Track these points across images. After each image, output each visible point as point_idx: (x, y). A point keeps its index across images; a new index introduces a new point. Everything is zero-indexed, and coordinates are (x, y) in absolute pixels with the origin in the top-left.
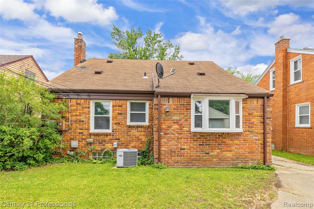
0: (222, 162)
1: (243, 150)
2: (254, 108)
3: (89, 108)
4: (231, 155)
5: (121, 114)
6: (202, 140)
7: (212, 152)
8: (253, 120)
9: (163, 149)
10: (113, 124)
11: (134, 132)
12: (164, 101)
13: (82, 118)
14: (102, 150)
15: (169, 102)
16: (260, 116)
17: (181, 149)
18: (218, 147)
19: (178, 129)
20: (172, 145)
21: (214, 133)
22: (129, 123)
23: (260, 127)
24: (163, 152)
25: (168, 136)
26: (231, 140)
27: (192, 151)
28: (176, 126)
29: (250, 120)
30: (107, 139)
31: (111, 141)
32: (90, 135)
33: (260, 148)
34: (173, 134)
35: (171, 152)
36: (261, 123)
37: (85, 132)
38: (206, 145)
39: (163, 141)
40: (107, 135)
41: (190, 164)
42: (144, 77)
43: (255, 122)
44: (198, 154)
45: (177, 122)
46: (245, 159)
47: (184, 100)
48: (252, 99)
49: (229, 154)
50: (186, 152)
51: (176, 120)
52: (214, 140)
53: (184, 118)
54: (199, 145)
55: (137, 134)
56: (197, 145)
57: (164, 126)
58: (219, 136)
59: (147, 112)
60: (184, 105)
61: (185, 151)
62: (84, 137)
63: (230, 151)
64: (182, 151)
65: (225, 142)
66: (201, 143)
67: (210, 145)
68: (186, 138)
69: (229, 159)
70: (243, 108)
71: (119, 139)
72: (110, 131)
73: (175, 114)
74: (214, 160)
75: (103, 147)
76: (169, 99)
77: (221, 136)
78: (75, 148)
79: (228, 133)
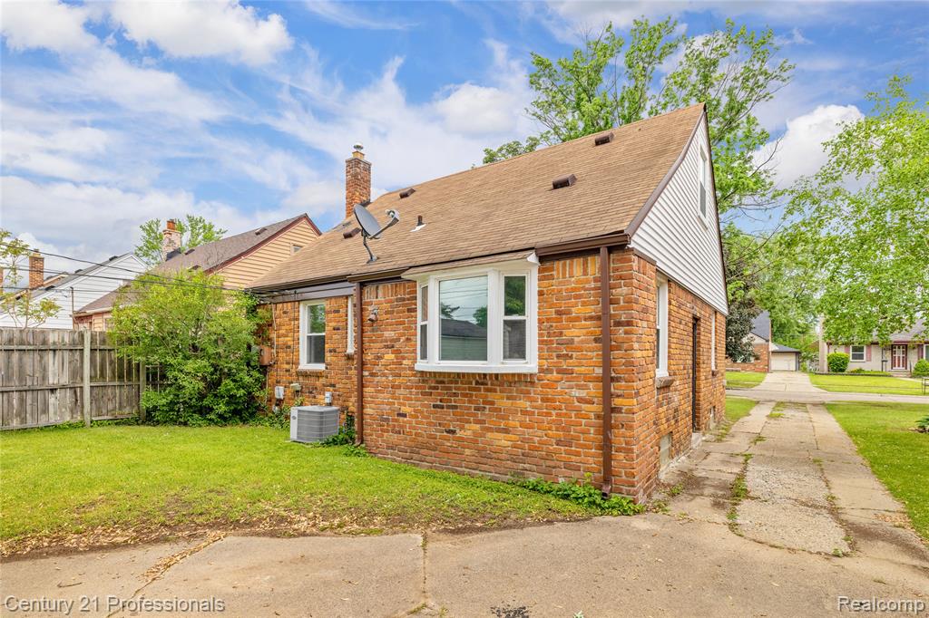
0: (484, 460)
1: (539, 433)
2: (574, 290)
3: (297, 319)
4: (510, 443)
5: (338, 329)
6: (439, 394)
7: (462, 428)
8: (569, 333)
10: (329, 351)
12: (369, 294)
13: (289, 340)
15: (377, 297)
16: (591, 318)
17: (399, 415)
18: (475, 415)
19: (393, 363)
20: (383, 403)
21: (464, 374)
23: (595, 355)
24: (367, 420)
25: (376, 379)
26: (508, 398)
27: (421, 423)
28: (390, 357)
29: (561, 334)
32: (299, 374)
33: (592, 430)
34: (384, 375)
35: (382, 421)
36: (596, 340)
37: (293, 369)
38: (448, 407)
40: (318, 375)
41: (415, 456)
43: (576, 339)
44: (432, 430)
45: (391, 346)
46: (548, 463)
47: (404, 286)
48: (568, 262)
49: (503, 441)
50: (410, 423)
51: (391, 341)
52: (465, 395)
53: (403, 335)
54: (435, 406)
56: (428, 406)
57: (369, 357)
58: (477, 383)
61: (405, 419)
62: (291, 379)
63: (506, 431)
64: (401, 419)
65: (492, 403)
66: (439, 403)
67: (456, 407)
68: (408, 387)
69: (504, 456)
70: (541, 293)
71: (334, 386)
72: (324, 366)
74: (467, 452)
76: (377, 288)
77: (482, 384)
78: (281, 401)
79: (497, 375)
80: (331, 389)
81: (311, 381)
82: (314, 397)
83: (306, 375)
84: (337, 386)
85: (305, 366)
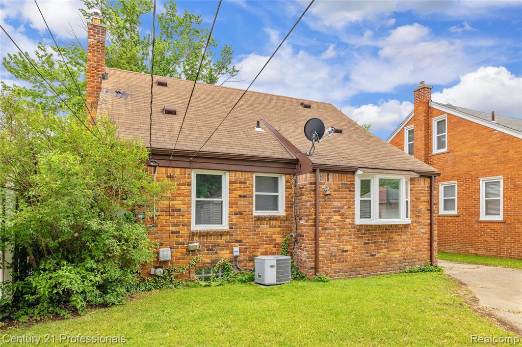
0: (389, 266)
1: (410, 249)
2: (422, 190)
3: (189, 185)
4: (399, 255)
5: (245, 197)
6: (367, 237)
7: (379, 253)
8: (421, 207)
9: (321, 252)
10: (230, 214)
11: (264, 227)
12: (322, 178)
13: (177, 203)
14: (214, 262)
15: (328, 181)
16: (427, 202)
17: (343, 251)
18: (385, 245)
19: (340, 221)
20: (331, 246)
21: (381, 225)
22: (257, 213)
23: (427, 216)
24: (320, 258)
25: (328, 231)
26: (398, 235)
27: (357, 254)
28: (337, 217)
29: (417, 207)
30: (221, 241)
31: (228, 246)
32: (193, 235)
33: (426, 244)
34: (334, 229)
35: (332, 257)
36: (427, 210)
37: (184, 231)
38: (372, 243)
39: (321, 239)
40: (221, 234)
41: (354, 273)
42: (257, 129)
43: (422, 210)
44: (363, 257)
45: (338, 211)
46: (413, 260)
47: (347, 177)
48: (419, 179)
49: (396, 255)
50: (350, 255)
51: (337, 208)
52: (380, 236)
53: (346, 205)
54: (365, 244)
55: (269, 231)
56: (361, 244)
57: (322, 218)
58: (386, 229)
59: (282, 193)
60: (346, 184)
61: (347, 253)
62: (181, 240)
63: (398, 250)
64: (344, 253)
65: (392, 238)
66: (367, 241)
67: (376, 242)
68: (349, 235)
69: (397, 262)
70: (411, 190)
71: (240, 241)
72: (225, 227)
73: (336, 198)
74: (381, 263)
75: (214, 256)
76: (328, 175)
77: (388, 230)
78: (166, 262)
79: (396, 225)
80: (237, 244)
81: (212, 240)
82: (216, 253)
83: (207, 234)
84: (244, 241)
85: (195, 228)
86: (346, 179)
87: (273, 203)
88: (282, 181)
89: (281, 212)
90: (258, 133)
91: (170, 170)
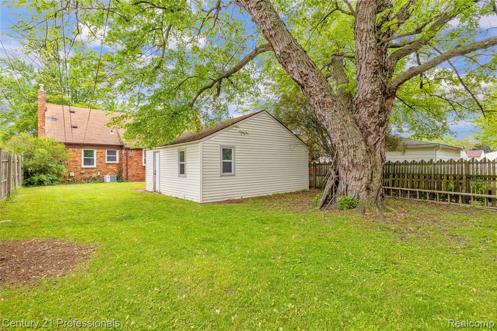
3: (81, 153)
9: (129, 174)
10: (97, 162)
11: (110, 167)
12: (129, 152)
13: (77, 159)
14: (90, 177)
17: (138, 174)
19: (136, 165)
20: (133, 172)
22: (107, 162)
24: (129, 176)
25: (132, 168)
28: (135, 163)
30: (93, 171)
31: (95, 172)
32: (82, 169)
34: (134, 167)
35: (133, 176)
37: (79, 167)
39: (129, 170)
40: (93, 169)
42: (111, 133)
45: (136, 162)
53: (139, 160)
55: (112, 168)
57: (129, 163)
59: (117, 156)
60: (139, 154)
61: (140, 175)
62: (78, 170)
68: (140, 169)
72: (95, 166)
73: (135, 158)
75: (91, 175)
76: (132, 151)
78: (72, 177)
80: (99, 172)
81: (90, 170)
83: (88, 168)
85: (83, 166)
86: (140, 152)
87: (115, 159)
88: (118, 152)
89: (117, 161)
90: (111, 135)
91: (74, 149)
